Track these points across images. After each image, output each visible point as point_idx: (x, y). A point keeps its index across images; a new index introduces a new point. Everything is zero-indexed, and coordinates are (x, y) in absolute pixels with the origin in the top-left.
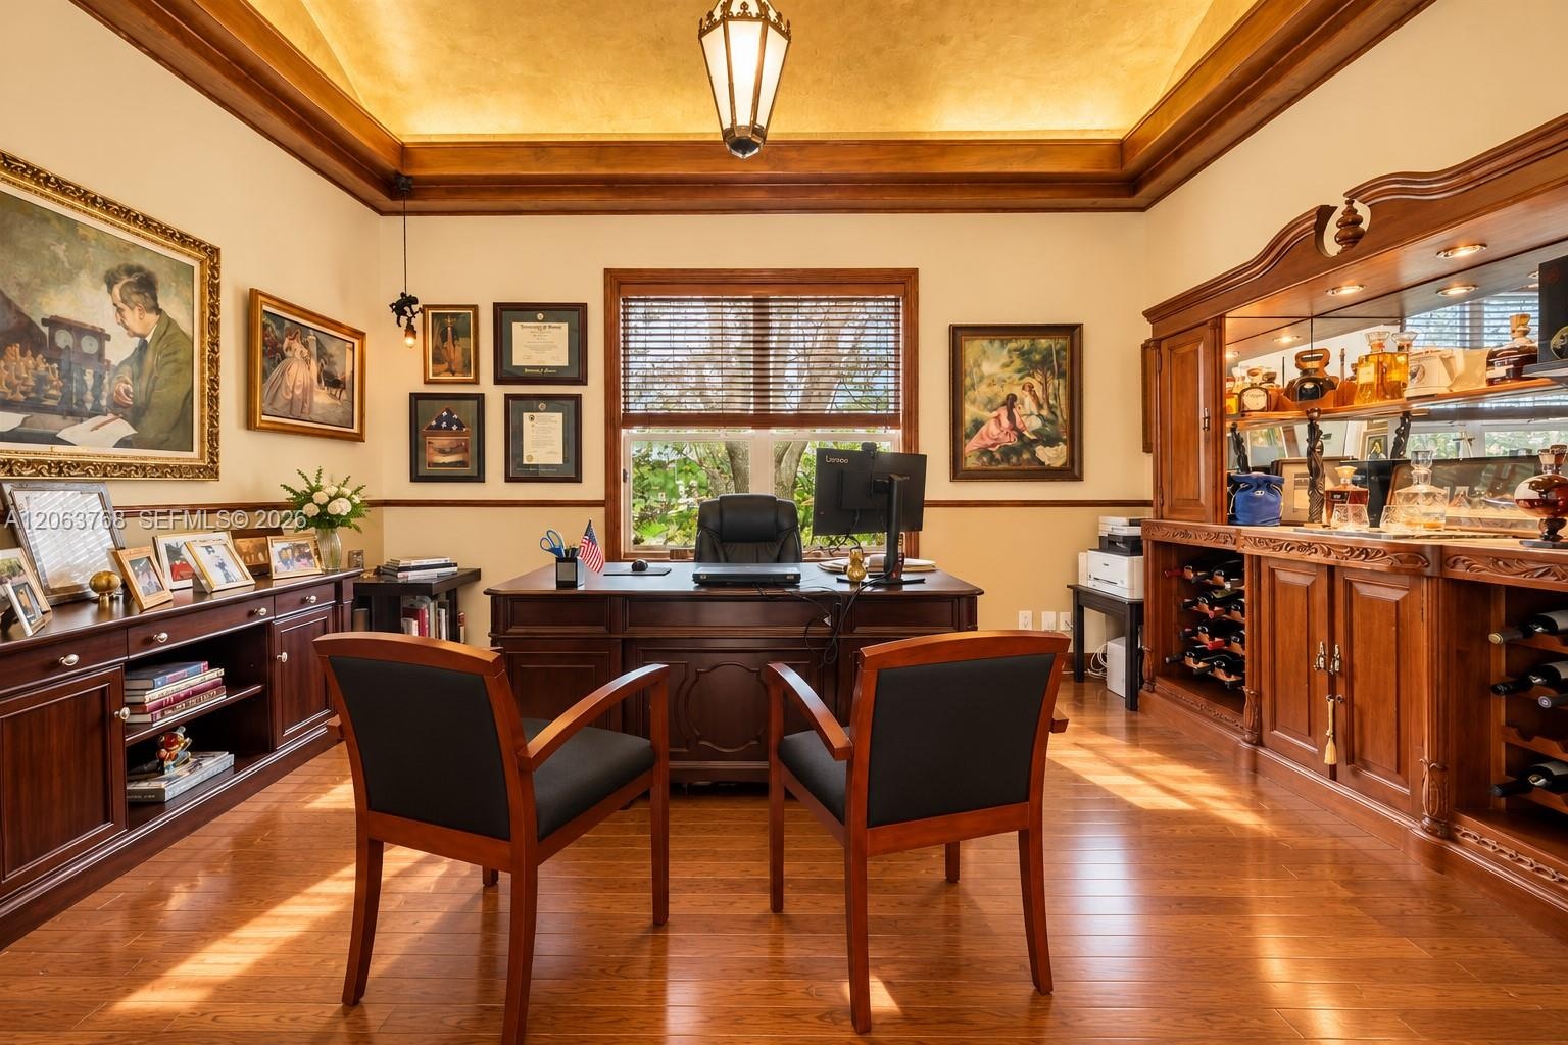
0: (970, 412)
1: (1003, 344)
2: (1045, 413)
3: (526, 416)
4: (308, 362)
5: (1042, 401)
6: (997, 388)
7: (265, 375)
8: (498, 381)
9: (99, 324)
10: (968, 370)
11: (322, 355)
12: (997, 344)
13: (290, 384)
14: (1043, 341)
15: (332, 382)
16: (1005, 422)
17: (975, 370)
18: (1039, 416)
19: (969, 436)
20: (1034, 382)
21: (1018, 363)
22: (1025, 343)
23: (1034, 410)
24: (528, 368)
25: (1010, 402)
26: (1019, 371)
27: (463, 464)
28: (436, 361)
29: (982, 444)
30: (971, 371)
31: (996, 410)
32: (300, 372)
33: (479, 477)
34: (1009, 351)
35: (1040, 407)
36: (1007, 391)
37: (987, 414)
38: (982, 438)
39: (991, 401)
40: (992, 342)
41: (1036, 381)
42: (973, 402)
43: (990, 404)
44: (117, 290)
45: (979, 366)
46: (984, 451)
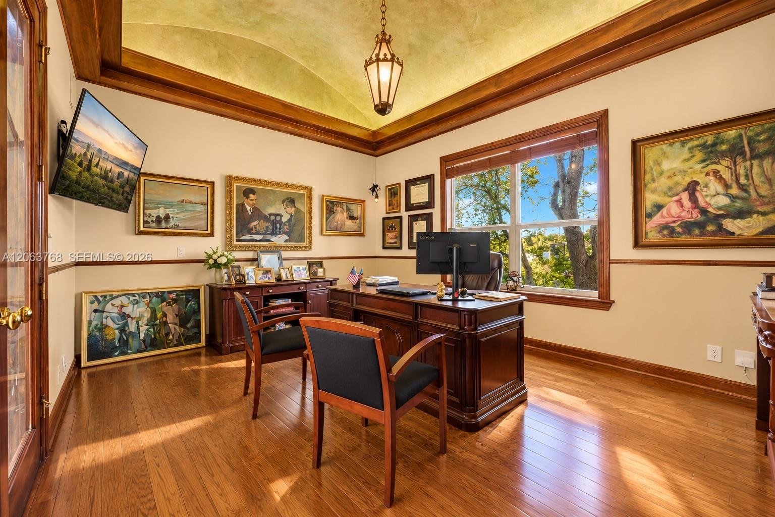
0: (650, 199)
1: (683, 144)
2: (734, 191)
3: (414, 223)
4: (343, 213)
5: (729, 182)
6: (678, 178)
7: (327, 219)
8: (407, 210)
9: (280, 212)
10: (648, 169)
11: (348, 210)
12: (678, 145)
13: (336, 221)
14: (731, 132)
15: (352, 218)
16: (687, 203)
17: (655, 168)
18: (727, 195)
19: (650, 216)
20: (719, 167)
21: (699, 155)
22: (710, 139)
23: (720, 188)
24: (415, 203)
25: (692, 188)
26: (703, 161)
27: (395, 243)
28: (389, 205)
29: (663, 221)
30: (651, 169)
31: (678, 195)
32: (340, 216)
33: (400, 248)
34: (690, 149)
35: (727, 186)
36: (688, 179)
37: (667, 199)
38: (662, 216)
39: (670, 189)
40: (671, 145)
41: (723, 168)
42: (654, 191)
43: (670, 192)
44: (285, 204)
45: (659, 164)
46: (665, 227)
